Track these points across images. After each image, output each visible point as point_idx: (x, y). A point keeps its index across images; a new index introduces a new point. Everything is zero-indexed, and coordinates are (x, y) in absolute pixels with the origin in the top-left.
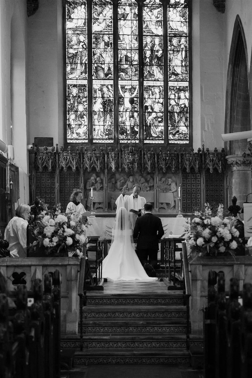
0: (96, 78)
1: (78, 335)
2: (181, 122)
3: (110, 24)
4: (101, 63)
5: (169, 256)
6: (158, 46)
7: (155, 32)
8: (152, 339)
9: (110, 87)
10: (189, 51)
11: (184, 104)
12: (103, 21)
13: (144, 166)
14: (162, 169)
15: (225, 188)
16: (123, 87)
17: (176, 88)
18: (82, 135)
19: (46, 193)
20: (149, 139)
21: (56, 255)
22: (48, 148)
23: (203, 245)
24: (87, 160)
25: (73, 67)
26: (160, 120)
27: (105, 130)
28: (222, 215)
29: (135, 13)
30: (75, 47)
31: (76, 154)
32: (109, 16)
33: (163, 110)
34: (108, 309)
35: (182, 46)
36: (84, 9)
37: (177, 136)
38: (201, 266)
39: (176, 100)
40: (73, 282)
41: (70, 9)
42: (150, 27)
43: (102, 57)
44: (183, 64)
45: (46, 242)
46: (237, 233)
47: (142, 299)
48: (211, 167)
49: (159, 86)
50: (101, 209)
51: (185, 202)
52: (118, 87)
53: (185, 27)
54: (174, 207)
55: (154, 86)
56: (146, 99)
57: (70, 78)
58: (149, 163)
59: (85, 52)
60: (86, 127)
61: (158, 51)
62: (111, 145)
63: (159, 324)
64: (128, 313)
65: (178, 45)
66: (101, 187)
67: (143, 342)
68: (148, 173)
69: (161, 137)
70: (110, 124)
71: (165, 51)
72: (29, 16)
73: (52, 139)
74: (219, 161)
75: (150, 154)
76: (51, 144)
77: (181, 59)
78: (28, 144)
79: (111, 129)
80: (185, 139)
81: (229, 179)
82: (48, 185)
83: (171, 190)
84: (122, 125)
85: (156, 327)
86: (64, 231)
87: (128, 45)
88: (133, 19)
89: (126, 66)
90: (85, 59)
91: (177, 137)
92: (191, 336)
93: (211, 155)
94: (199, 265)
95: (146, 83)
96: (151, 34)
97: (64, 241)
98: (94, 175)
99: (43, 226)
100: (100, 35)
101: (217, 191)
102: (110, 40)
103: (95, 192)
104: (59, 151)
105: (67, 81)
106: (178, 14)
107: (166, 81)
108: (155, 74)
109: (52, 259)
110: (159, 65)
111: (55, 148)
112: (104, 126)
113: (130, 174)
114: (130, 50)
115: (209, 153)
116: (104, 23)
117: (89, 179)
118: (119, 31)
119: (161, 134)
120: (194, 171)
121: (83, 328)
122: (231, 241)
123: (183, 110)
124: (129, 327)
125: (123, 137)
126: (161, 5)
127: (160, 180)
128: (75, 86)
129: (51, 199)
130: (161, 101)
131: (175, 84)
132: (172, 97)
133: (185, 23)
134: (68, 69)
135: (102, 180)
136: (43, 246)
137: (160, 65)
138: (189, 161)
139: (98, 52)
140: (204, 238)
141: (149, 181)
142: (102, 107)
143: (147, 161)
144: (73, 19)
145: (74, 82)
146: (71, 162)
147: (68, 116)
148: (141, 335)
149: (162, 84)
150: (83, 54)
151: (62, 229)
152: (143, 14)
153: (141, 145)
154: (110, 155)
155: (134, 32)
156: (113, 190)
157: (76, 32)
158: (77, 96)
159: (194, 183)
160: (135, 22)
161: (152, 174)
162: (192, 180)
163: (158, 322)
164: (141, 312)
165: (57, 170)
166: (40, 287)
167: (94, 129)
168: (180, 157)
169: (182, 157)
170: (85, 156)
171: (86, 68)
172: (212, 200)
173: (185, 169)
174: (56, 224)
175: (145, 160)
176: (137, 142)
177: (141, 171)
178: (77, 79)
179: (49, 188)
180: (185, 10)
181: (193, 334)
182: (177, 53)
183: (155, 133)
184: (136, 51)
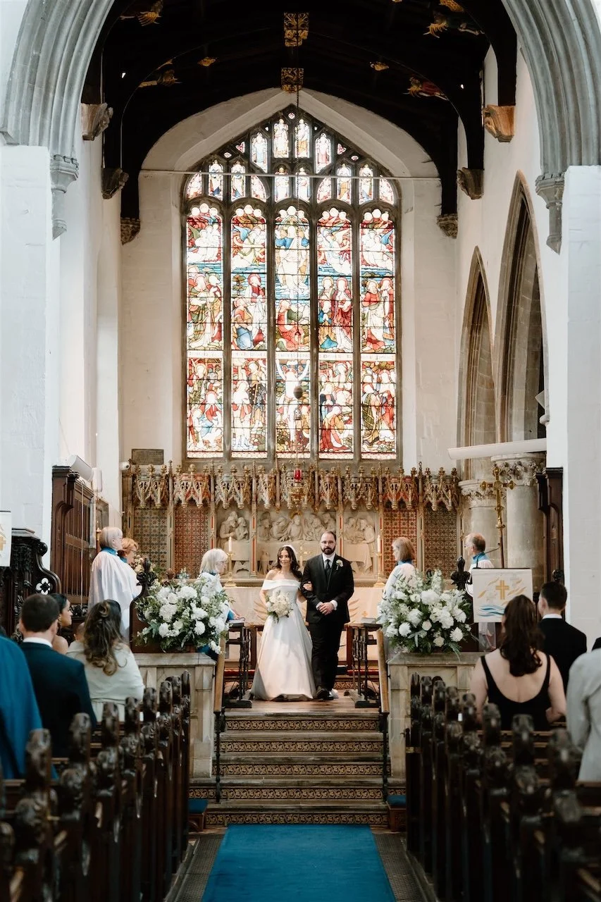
0: (238, 348)
1: (212, 779)
2: (383, 422)
3: (262, 257)
4: (245, 321)
5: (359, 653)
6: (343, 293)
7: (340, 270)
8: (329, 784)
9: (261, 362)
10: (397, 301)
11: (388, 391)
12: (251, 251)
13: (319, 499)
14: (349, 503)
15: (459, 535)
16: (283, 364)
17: (375, 365)
18: (213, 444)
19: (150, 544)
20: (328, 452)
21: (179, 649)
22: (155, 467)
23: (408, 635)
24: (222, 488)
25: (199, 329)
26: (346, 418)
27: (253, 436)
28: (439, 587)
29: (304, 238)
30: (202, 295)
31: (204, 477)
32: (260, 243)
33: (351, 402)
34: (261, 737)
35: (385, 294)
36: (217, 231)
37: (375, 445)
38: (406, 668)
39: (374, 385)
40: (204, 694)
41: (194, 231)
42: (329, 261)
43: (248, 311)
44: (387, 324)
45: (163, 629)
46: (462, 617)
47: (313, 721)
48: (434, 501)
49: (345, 362)
50: (246, 572)
51: (389, 559)
52: (275, 364)
53: (389, 261)
54: (371, 568)
55: (336, 361)
56: (323, 384)
57: (193, 347)
58: (328, 493)
59: (219, 303)
60: (219, 431)
61: (343, 302)
62: (263, 462)
63: (340, 761)
64: (291, 743)
65: (378, 291)
66: (246, 535)
67: (315, 789)
68: (327, 511)
69: (348, 449)
70: (261, 425)
71: (356, 301)
72: (123, 243)
73: (162, 452)
74: (447, 491)
75: (329, 477)
76: (161, 461)
77: (383, 316)
78: (121, 461)
79: (263, 434)
80: (389, 451)
81: (465, 521)
82: (155, 531)
83: (364, 539)
84: (282, 427)
85: (335, 765)
86: (191, 613)
87: (292, 291)
88: (301, 247)
89: (288, 328)
90: (219, 316)
91: (375, 448)
92: (390, 780)
93: (433, 480)
94: (403, 667)
95: (322, 357)
96: (331, 274)
97: (192, 628)
98: (234, 513)
99: (158, 604)
100: (245, 275)
101: (444, 541)
102: (263, 283)
103: (236, 542)
104: (174, 472)
105: (189, 352)
106: (377, 239)
107: (357, 353)
108: (338, 341)
109: (173, 657)
110: (344, 326)
111: (168, 468)
112: (251, 428)
113: (294, 512)
114: (295, 300)
115: (430, 477)
116: (252, 253)
117: (224, 520)
118: (276, 268)
119: (349, 443)
120: (405, 507)
121: (221, 767)
122: (453, 628)
123: (387, 401)
124: (292, 765)
125: (284, 447)
126: (350, 224)
127: (347, 522)
128: (201, 361)
129: (159, 556)
130: (349, 386)
131: (373, 358)
132: (368, 379)
133: (390, 254)
134: (190, 331)
135: (247, 523)
136: (158, 636)
137: (346, 326)
138: (396, 490)
139: (241, 303)
140: (411, 624)
141: (327, 523)
142: (247, 396)
143: (324, 489)
144: (198, 247)
145: (200, 355)
146: (194, 492)
147: (189, 412)
148: (312, 778)
149: (350, 357)
150: (216, 307)
151: (189, 608)
152: (319, 240)
153: (314, 462)
154: (261, 480)
155: (303, 269)
156: (265, 539)
157: (203, 270)
158: (205, 378)
159: (406, 528)
160: (304, 252)
161: (332, 512)
162: (402, 522)
163: (338, 757)
164: (312, 742)
165: (170, 504)
166: (153, 701)
167: (234, 434)
168: (380, 483)
169: (383, 483)
170: (217, 481)
171: (220, 331)
172: (436, 558)
173: (389, 503)
174: (179, 601)
175: (320, 488)
176: (308, 456)
177: (313, 506)
178: (205, 350)
179: (156, 535)
180: (390, 233)
181: (393, 777)
182: (376, 306)
183: (338, 441)
184: (305, 302)
